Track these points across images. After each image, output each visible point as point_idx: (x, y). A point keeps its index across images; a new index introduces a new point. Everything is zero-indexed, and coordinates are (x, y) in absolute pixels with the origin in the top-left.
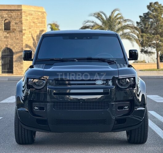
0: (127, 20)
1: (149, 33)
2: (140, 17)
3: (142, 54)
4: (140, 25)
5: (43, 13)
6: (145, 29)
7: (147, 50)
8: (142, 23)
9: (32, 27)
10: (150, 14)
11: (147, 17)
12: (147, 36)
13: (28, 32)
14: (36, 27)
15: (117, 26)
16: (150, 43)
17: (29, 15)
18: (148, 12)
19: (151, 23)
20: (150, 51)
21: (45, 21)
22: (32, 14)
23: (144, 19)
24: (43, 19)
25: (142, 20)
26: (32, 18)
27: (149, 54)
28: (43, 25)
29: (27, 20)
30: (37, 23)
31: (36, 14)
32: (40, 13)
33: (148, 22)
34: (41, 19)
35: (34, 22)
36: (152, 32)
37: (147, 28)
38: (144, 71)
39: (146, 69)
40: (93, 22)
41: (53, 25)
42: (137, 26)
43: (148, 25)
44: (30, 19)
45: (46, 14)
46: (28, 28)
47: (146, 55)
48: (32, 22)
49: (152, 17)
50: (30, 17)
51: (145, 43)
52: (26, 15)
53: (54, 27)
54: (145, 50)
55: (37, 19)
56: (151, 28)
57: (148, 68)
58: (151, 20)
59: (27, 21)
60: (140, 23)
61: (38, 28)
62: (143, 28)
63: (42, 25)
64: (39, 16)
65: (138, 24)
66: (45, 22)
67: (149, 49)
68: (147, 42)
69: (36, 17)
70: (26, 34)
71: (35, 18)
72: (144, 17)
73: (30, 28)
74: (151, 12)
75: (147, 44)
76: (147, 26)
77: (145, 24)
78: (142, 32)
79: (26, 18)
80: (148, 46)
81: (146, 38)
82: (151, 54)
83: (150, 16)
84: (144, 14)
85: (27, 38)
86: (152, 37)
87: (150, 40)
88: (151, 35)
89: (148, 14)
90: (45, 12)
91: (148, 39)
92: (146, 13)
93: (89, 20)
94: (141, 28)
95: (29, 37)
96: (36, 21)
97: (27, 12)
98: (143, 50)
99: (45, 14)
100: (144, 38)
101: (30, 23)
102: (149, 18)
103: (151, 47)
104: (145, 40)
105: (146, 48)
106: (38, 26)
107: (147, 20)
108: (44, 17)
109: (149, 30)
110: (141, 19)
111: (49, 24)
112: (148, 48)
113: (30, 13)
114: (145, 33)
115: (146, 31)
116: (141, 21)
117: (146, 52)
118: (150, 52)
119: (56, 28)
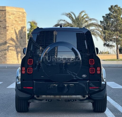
0: (92, 19)
1: (110, 30)
2: (103, 17)
3: (105, 47)
4: (103, 23)
5: (23, 13)
6: (107, 27)
7: (109, 44)
8: (105, 22)
9: (15, 24)
10: (111, 15)
11: (109, 17)
12: (109, 33)
13: (11, 28)
14: (18, 25)
15: (84, 24)
16: (111, 38)
17: (12, 14)
18: (110, 13)
19: (112, 22)
20: (111, 44)
21: (25, 19)
22: (14, 14)
23: (106, 19)
24: (23, 18)
25: (105, 19)
26: (14, 17)
27: (110, 47)
28: (24, 23)
29: (10, 18)
30: (18, 22)
31: (17, 13)
32: (21, 13)
33: (110, 21)
34: (22, 18)
35: (16, 21)
36: (112, 29)
37: (109, 26)
38: (106, 61)
39: (108, 60)
40: (64, 21)
41: (32, 23)
42: (101, 24)
43: (110, 24)
44: (12, 18)
45: (26, 13)
46: (11, 25)
47: (108, 48)
48: (14, 20)
49: (113, 17)
50: (12, 17)
51: (107, 38)
52: (9, 15)
53: (33, 25)
54: (107, 44)
55: (19, 18)
56: (112, 26)
57: (110, 58)
58: (112, 20)
59: (10, 20)
60: (103, 22)
61: (19, 25)
62: (105, 26)
63: (22, 23)
64: (20, 16)
65: (102, 23)
66: (25, 21)
67: (111, 43)
68: (109, 37)
69: (18, 16)
70: (9, 30)
71: (16, 17)
72: (106, 17)
73: (12, 25)
74: (112, 13)
75: (108, 39)
76: (108, 24)
77: (107, 23)
78: (105, 29)
79: (9, 17)
80: (110, 41)
81: (108, 34)
82: (112, 47)
83: (111, 16)
84: (106, 15)
85: (10, 33)
86: (112, 33)
87: (111, 36)
88: (112, 32)
89: (109, 14)
90: (25, 12)
91: (109, 35)
92: (108, 14)
93: (61, 20)
94: (104, 26)
95: (11, 32)
96: (17, 19)
97: (10, 12)
98: (106, 43)
99: (24, 14)
100: (106, 34)
101: (13, 21)
102: (110, 18)
103: (112, 41)
104: (107, 36)
105: (108, 42)
106: (19, 23)
107: (109, 20)
108: (24, 17)
109: (110, 28)
110: (103, 18)
111: (29, 22)
112: (109, 42)
113: (13, 13)
114: (107, 30)
115: (108, 28)
116: (104, 21)
117: (108, 45)
118: (111, 46)
119: (35, 25)
